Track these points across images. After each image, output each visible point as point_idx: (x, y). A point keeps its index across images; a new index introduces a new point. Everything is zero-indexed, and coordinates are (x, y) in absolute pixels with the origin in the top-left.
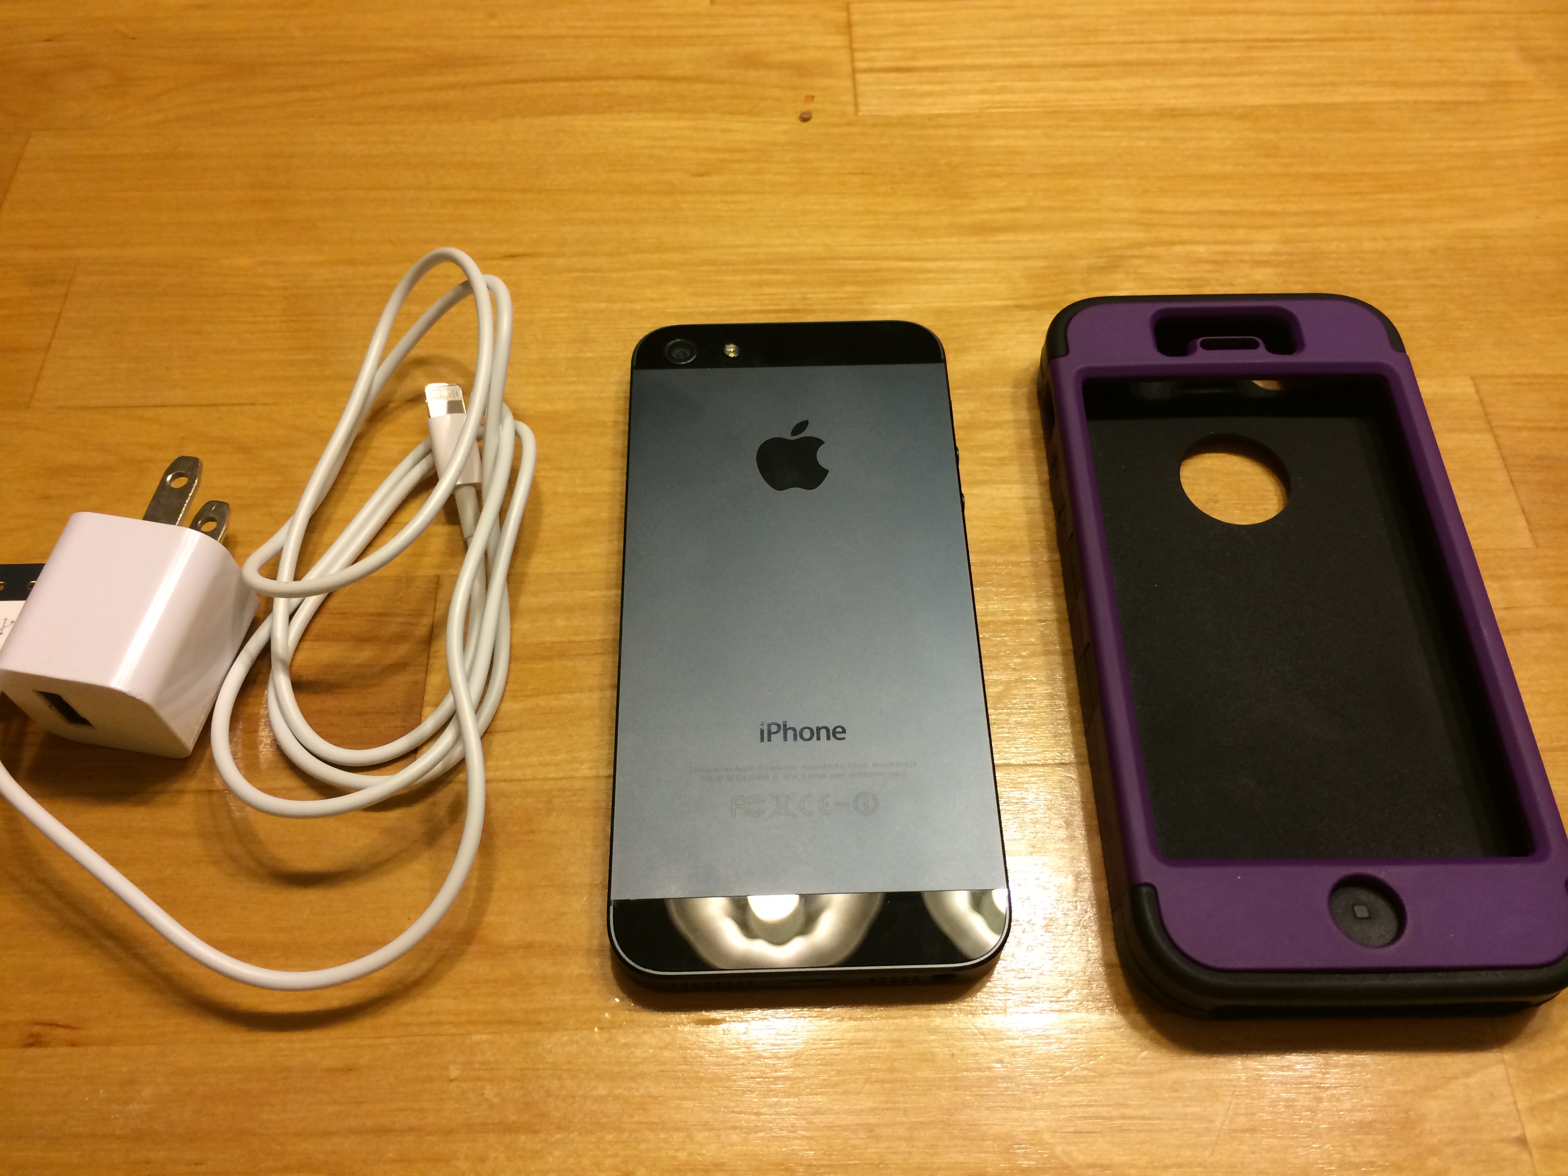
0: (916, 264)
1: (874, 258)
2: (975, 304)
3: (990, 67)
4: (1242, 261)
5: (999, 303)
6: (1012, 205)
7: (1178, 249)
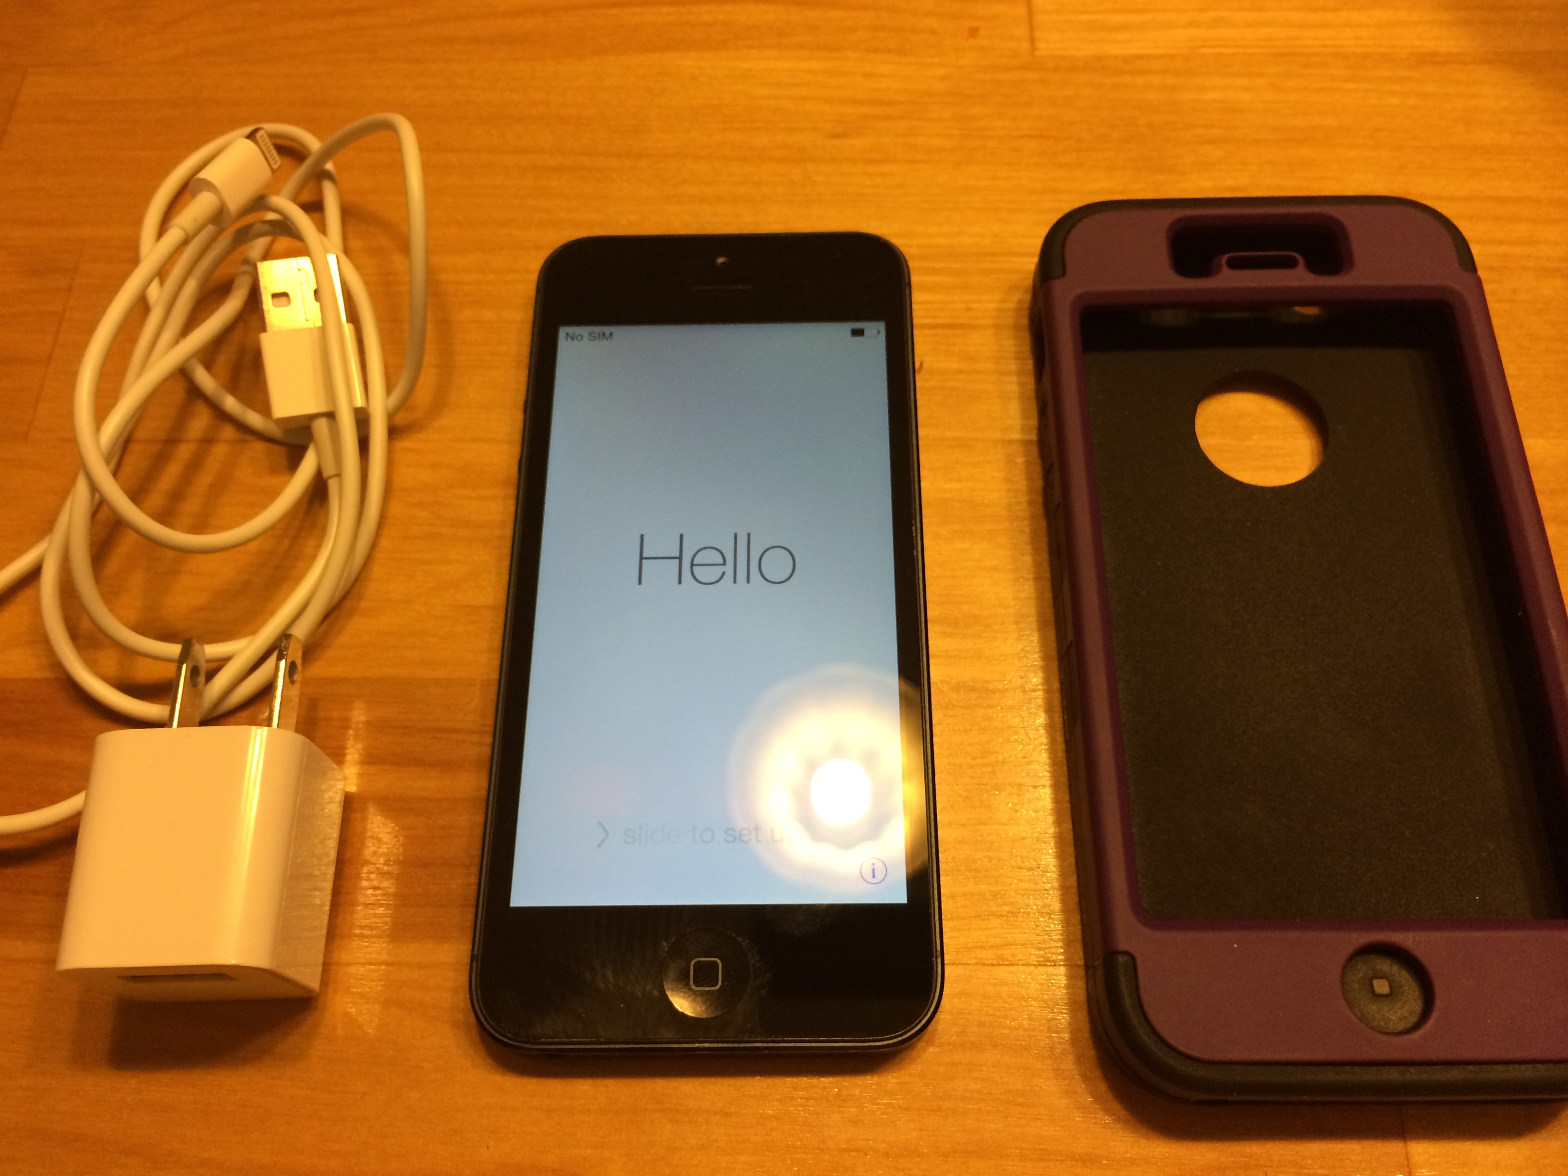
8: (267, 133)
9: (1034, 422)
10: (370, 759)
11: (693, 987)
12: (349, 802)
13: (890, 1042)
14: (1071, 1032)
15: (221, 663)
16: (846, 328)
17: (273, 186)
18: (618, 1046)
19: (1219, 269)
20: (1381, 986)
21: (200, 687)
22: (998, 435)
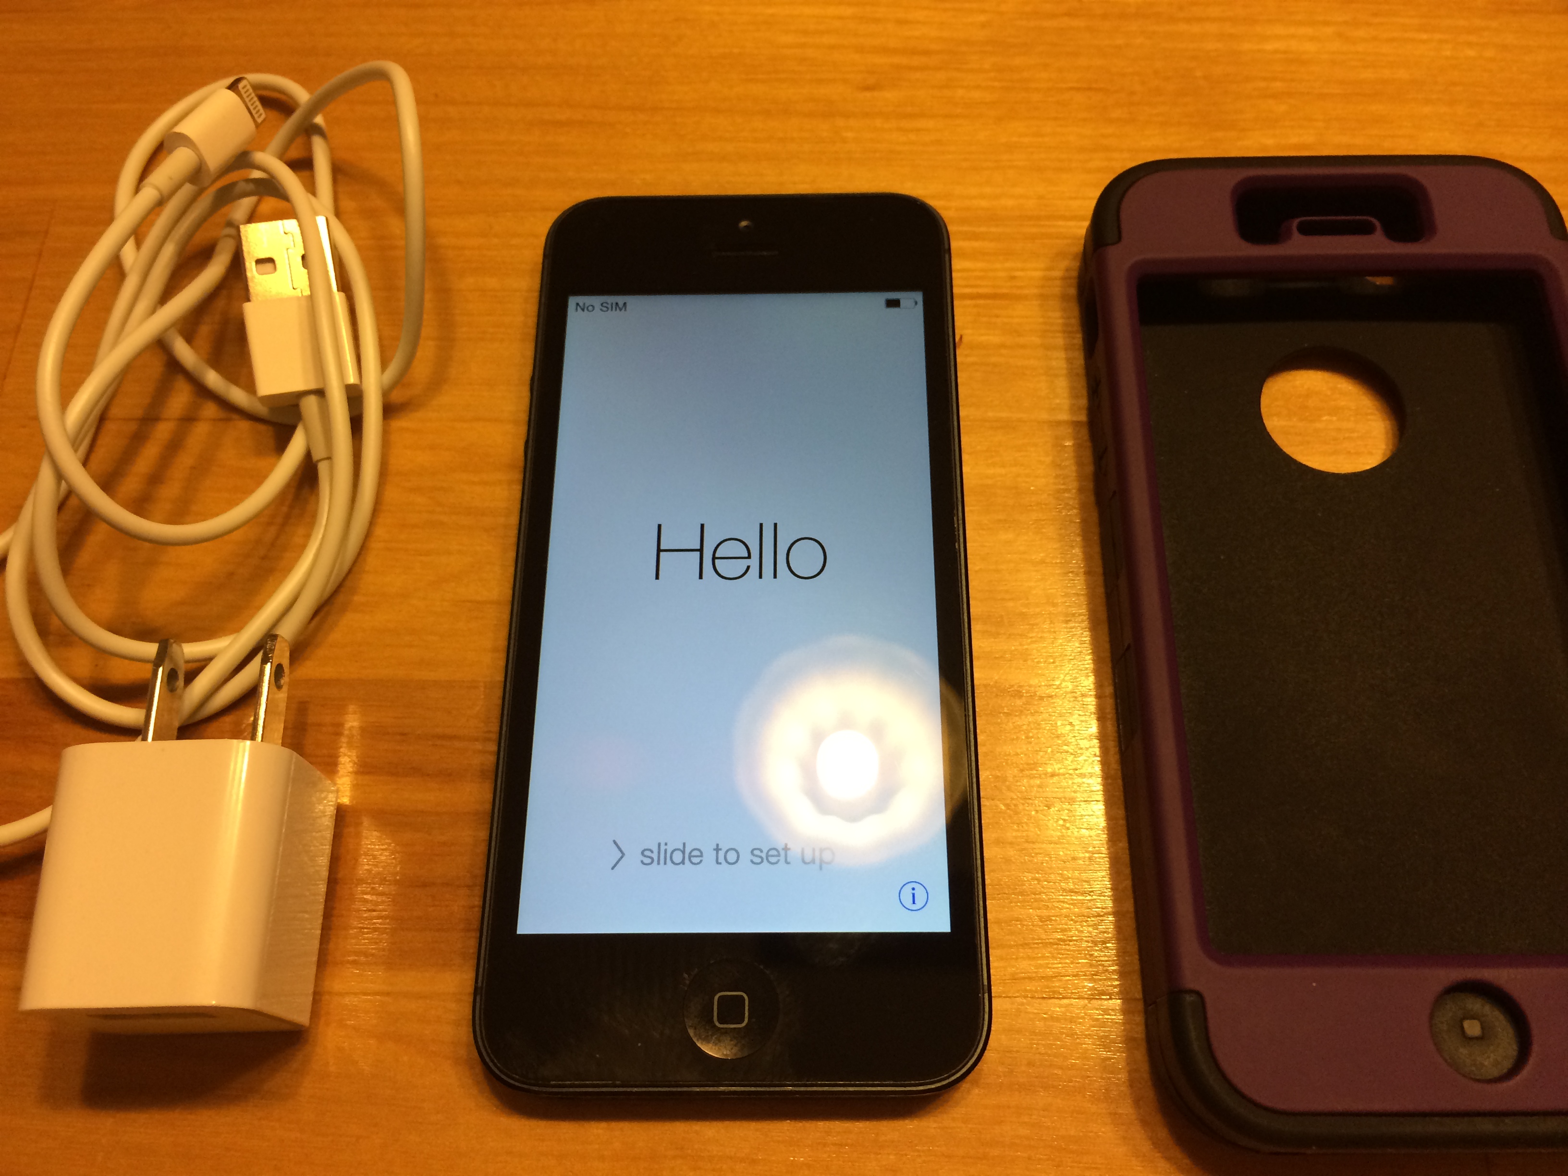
8: (250, 83)
9: (1084, 402)
10: (365, 768)
11: (717, 1024)
12: (341, 815)
13: (933, 1086)
14: (1129, 1072)
15: (202, 664)
16: (880, 298)
17: (259, 140)
18: (636, 1089)
19: (1288, 236)
20: (1473, 1028)
21: (179, 691)
22: (1044, 416)
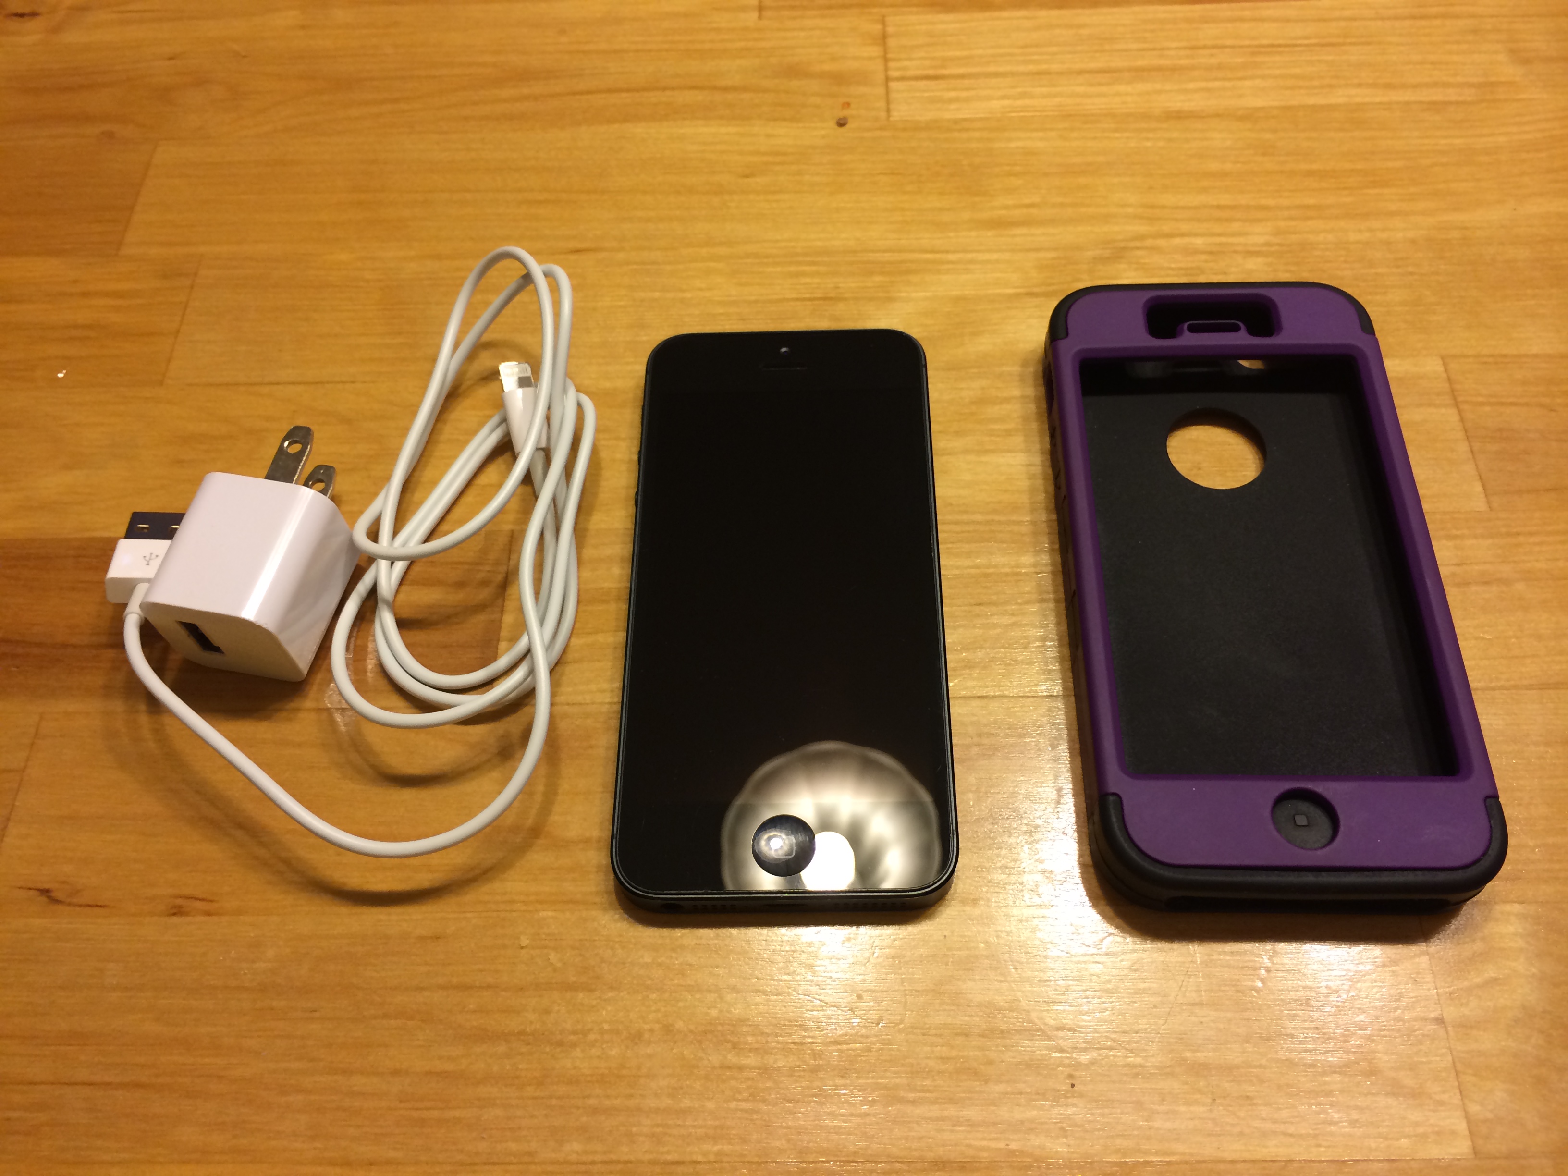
0: (938, 256)
1: (900, 251)
2: (990, 291)
3: (1012, 74)
4: (1235, 252)
5: (1011, 291)
6: (1027, 201)
7: (1177, 241)
